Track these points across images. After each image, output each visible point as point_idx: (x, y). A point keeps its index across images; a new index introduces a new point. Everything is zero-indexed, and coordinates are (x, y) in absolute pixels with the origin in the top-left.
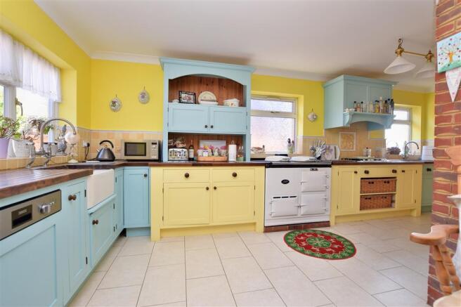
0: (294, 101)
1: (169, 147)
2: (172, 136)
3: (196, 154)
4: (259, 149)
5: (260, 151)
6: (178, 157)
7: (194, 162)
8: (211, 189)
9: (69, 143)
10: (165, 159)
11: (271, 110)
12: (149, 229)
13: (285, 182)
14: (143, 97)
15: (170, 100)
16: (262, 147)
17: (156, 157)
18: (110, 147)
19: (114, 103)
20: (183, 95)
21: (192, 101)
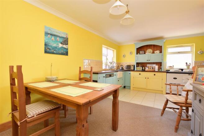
0: (192, 46)
1: (137, 67)
2: (137, 63)
3: (145, 69)
4: (171, 67)
5: (171, 68)
6: (139, 69)
7: (144, 71)
8: (147, 78)
9: (115, 66)
10: (135, 70)
11: (178, 51)
12: (130, 87)
13: (175, 78)
14: (130, 53)
15: (137, 54)
16: (172, 66)
17: (133, 69)
18: (122, 66)
19: (124, 56)
20: (141, 52)
21: (143, 53)
